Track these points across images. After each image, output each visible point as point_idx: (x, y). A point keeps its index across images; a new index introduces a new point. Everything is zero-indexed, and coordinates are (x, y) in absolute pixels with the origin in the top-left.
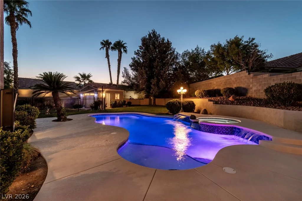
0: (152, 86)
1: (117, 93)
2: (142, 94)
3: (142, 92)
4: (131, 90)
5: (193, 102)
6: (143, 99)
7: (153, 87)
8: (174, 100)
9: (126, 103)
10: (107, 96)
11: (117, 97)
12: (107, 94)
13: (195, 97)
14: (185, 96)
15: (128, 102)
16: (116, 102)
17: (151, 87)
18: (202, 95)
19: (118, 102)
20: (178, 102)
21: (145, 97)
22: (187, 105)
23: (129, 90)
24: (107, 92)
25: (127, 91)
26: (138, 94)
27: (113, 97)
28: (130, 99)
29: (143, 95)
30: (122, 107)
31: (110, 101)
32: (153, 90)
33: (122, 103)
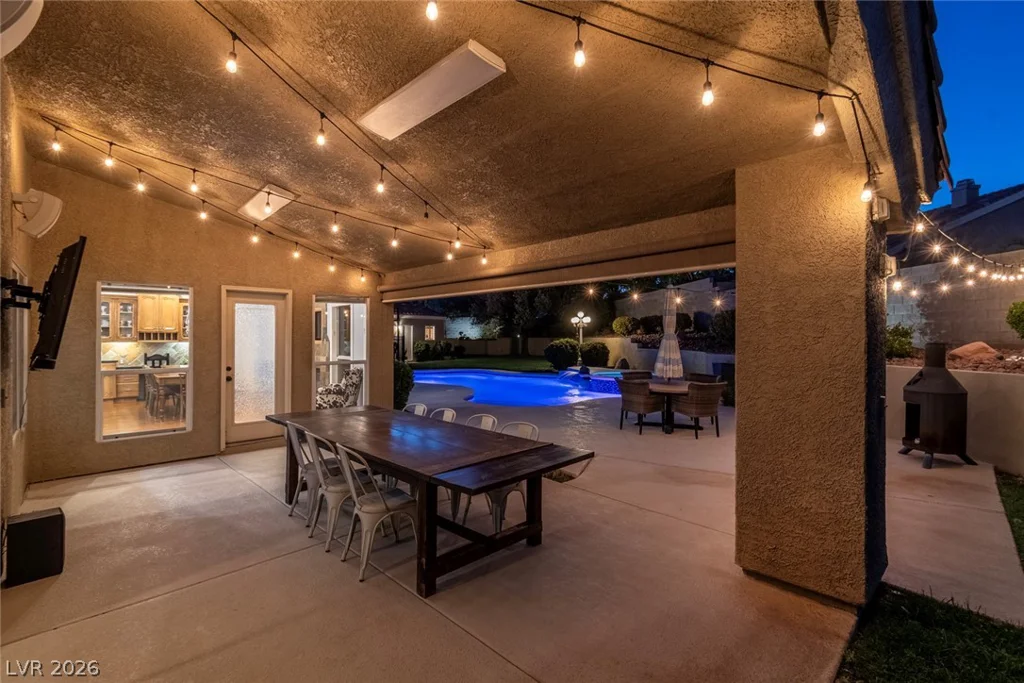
0: (517, 306)
1: (430, 323)
2: (491, 325)
3: (493, 320)
4: (462, 316)
5: (603, 344)
6: (493, 339)
7: (520, 309)
8: (562, 340)
9: (452, 349)
10: (406, 331)
11: (431, 333)
12: (406, 327)
13: (612, 333)
14: (589, 332)
15: (456, 348)
16: (427, 346)
17: (515, 310)
18: (627, 329)
19: (432, 346)
20: (571, 346)
21: (500, 334)
22: (590, 351)
23: (458, 317)
24: (408, 322)
25: (453, 319)
26: (483, 326)
27: (419, 334)
28: (461, 338)
29: (495, 328)
30: (443, 359)
31: (414, 344)
32: (521, 318)
33: (442, 348)
